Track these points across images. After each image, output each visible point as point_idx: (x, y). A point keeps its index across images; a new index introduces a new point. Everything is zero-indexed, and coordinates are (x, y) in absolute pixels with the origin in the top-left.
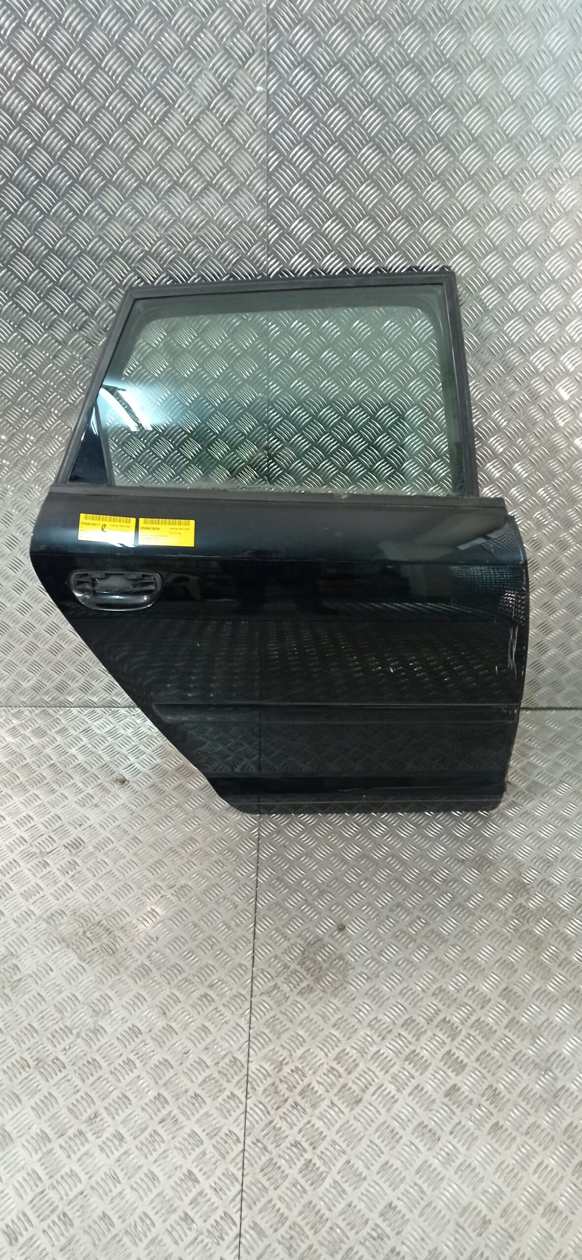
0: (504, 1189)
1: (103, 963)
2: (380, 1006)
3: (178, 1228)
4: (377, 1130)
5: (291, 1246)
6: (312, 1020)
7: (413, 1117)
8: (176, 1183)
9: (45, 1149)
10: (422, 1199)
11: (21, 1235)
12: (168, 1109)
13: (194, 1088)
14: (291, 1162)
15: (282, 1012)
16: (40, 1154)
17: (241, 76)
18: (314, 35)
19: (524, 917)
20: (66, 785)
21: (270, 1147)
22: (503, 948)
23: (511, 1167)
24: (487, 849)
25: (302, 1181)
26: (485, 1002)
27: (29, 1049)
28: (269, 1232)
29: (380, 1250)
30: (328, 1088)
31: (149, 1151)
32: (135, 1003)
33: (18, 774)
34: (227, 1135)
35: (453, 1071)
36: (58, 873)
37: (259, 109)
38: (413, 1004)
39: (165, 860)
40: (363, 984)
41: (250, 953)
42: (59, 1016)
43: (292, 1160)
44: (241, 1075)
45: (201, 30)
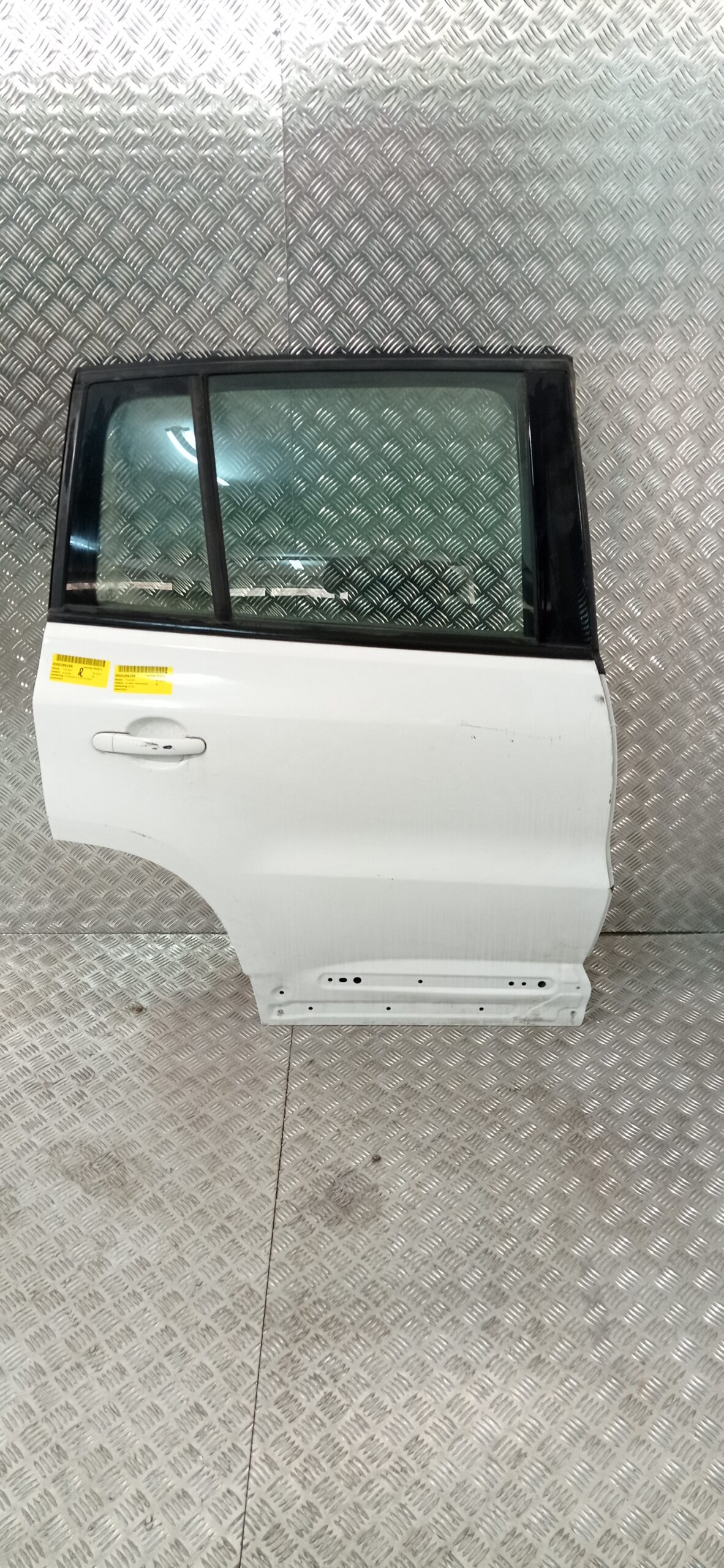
0: (544, 1422)
1: (109, 1195)
2: (415, 1238)
3: (181, 1460)
4: (407, 1362)
5: (305, 1478)
6: (339, 1252)
7: (447, 1350)
8: (181, 1416)
9: (39, 1382)
10: (452, 1432)
11: (10, 1466)
12: (176, 1341)
13: (206, 1320)
14: (309, 1396)
15: (306, 1244)
16: (33, 1387)
17: (262, 267)
18: (332, 228)
19: (580, 1148)
20: (76, 1014)
21: (287, 1379)
22: (556, 1179)
23: (552, 1401)
24: (543, 1080)
25: (320, 1414)
26: (531, 1233)
27: (25, 1282)
28: (282, 1464)
29: (403, 1482)
31: (154, 1384)
32: (144, 1235)
33: (24, 1003)
34: (239, 1367)
35: (493, 1303)
36: (63, 1104)
38: (452, 1235)
39: (183, 1091)
40: (398, 1215)
41: (274, 1184)
42: (60, 1249)
43: (310, 1392)
44: (258, 1306)
45: (221, 224)
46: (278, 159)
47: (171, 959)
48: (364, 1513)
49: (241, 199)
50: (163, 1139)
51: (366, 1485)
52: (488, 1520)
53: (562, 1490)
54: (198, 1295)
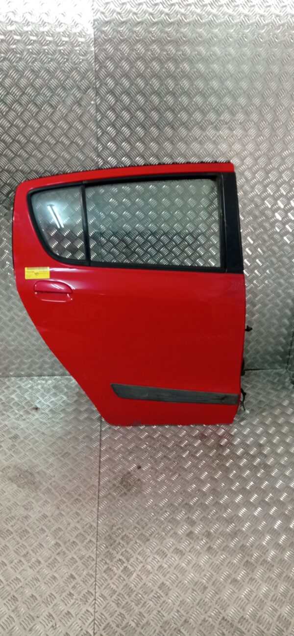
0: (213, 573)
1: (29, 488)
2: (157, 500)
3: (67, 599)
4: (157, 552)
5: (118, 603)
6: (126, 507)
7: (172, 546)
9: (4, 569)
10: (177, 580)
12: (61, 548)
13: (73, 539)
14: (118, 568)
15: (112, 505)
18: (115, 81)
19: (221, 459)
20: (9, 411)
21: (108, 561)
22: (212, 473)
23: (216, 564)
25: (123, 576)
28: (108, 598)
29: (158, 602)
30: (134, 535)
31: (53, 567)
32: (44, 504)
34: (88, 558)
35: (190, 525)
36: (7, 450)
37: (93, 111)
38: (172, 498)
40: (149, 490)
41: (97, 480)
42: (9, 512)
44: (94, 532)
45: (67, 78)
46: (92, 51)
47: (49, 387)
48: (143, 616)
49: (76, 68)
50: (50, 463)
51: (144, 604)
52: (194, 615)
53: (223, 601)
54: (69, 528)
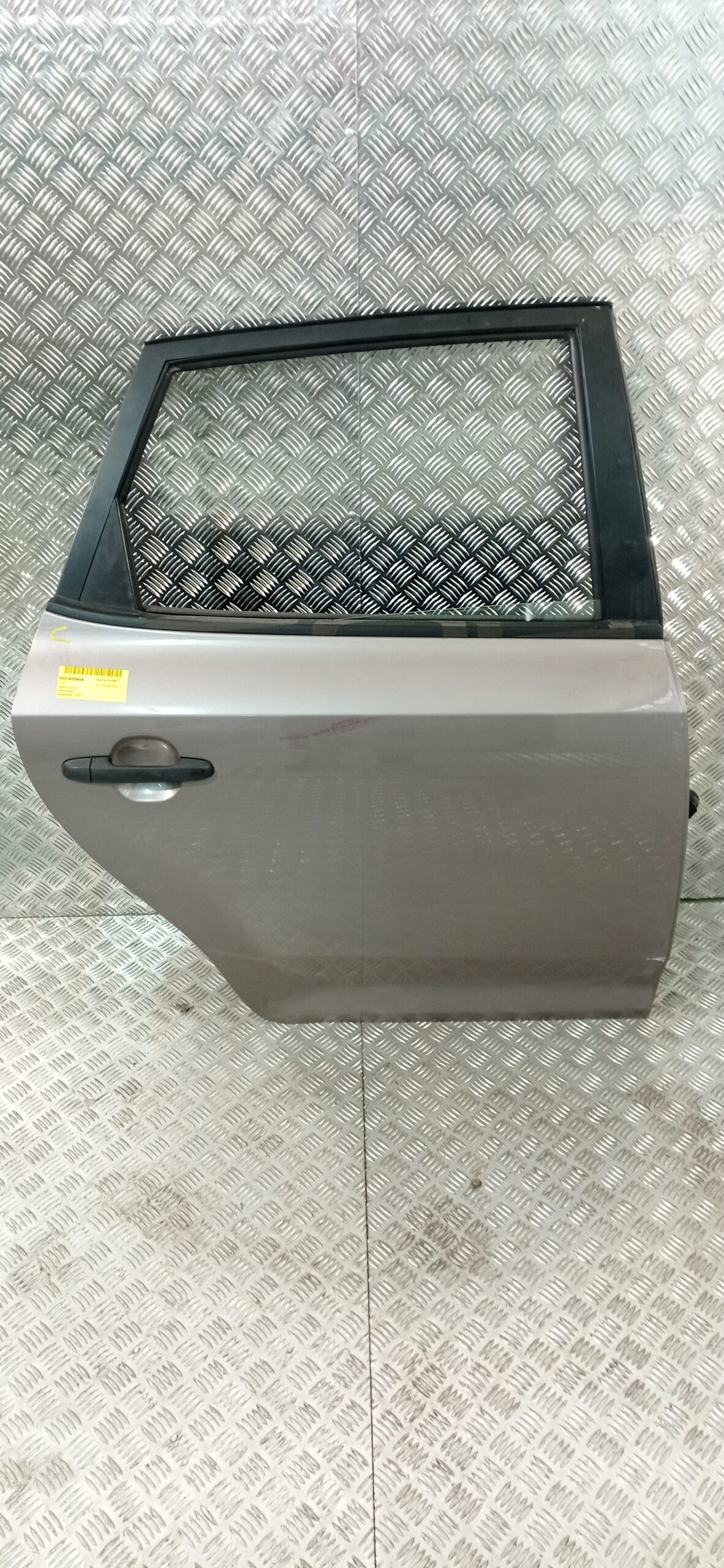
0: (711, 1512)
2: (534, 1284)
4: (543, 1442)
6: (447, 1305)
7: (587, 1425)
9: (115, 1483)
10: (607, 1531)
12: (271, 1425)
13: (304, 1397)
14: (435, 1489)
15: (408, 1296)
16: (110, 1489)
17: (326, 117)
18: (416, 64)
19: (708, 1164)
20: (113, 1014)
21: (406, 1470)
22: (685, 1204)
24: (654, 1081)
25: (451, 1513)
26: (668, 1273)
27: (86, 1353)
30: (475, 1390)
31: (251, 1480)
32: (219, 1290)
33: (52, 1002)
34: (349, 1456)
35: (633, 1364)
36: (109, 1125)
37: (349, 156)
38: (576, 1279)
39: (245, 1105)
40: (510, 1256)
41: (363, 1220)
42: (123, 1310)
43: (436, 1485)
44: (362, 1378)
45: (275, 60)
49: (302, 28)
50: (228, 1167)
